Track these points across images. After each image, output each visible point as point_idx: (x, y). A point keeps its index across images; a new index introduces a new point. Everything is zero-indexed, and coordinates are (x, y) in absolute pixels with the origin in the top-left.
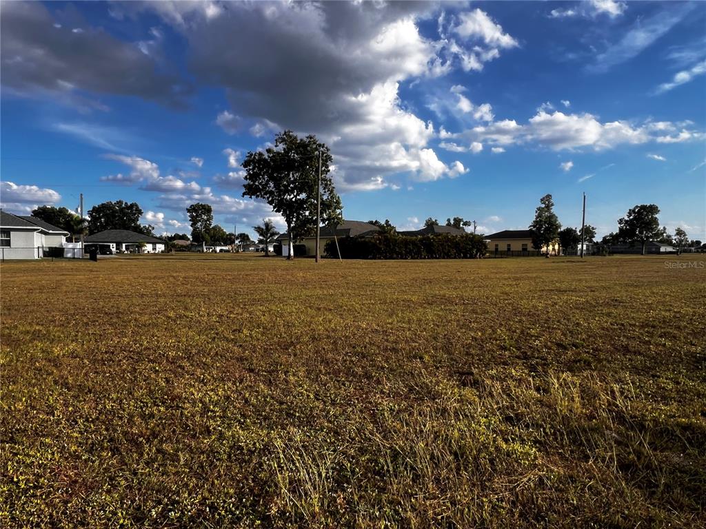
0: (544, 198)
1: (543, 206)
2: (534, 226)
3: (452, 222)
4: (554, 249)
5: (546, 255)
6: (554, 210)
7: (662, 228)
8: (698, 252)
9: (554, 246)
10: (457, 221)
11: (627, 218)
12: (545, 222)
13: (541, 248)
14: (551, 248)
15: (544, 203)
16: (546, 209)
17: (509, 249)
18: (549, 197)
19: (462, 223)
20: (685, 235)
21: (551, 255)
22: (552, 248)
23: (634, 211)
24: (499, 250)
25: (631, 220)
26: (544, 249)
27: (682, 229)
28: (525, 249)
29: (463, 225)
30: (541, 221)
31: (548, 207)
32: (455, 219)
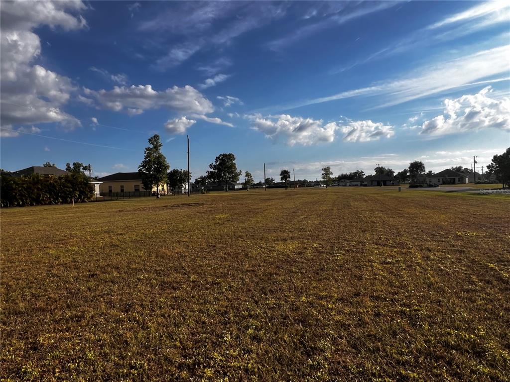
0: (152, 138)
1: (151, 146)
2: (144, 167)
3: (72, 166)
4: (163, 189)
5: (155, 194)
6: (162, 151)
7: (239, 171)
8: (251, 188)
9: (163, 186)
10: (77, 166)
11: (214, 164)
12: (155, 163)
13: (151, 188)
14: (160, 188)
15: (153, 144)
16: (155, 150)
17: (122, 191)
18: (156, 137)
19: (82, 168)
20: (251, 176)
21: (161, 195)
22: (162, 187)
23: (219, 158)
24: (113, 191)
25: (218, 165)
26: (155, 189)
27: (249, 172)
28: (137, 190)
29: (83, 169)
30: (150, 161)
31: (156, 147)
32: (74, 164)
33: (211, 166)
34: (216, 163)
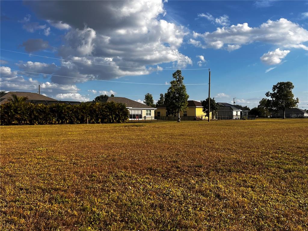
11: (272, 92)
23: (276, 87)
25: (276, 93)
33: (267, 94)
34: (274, 91)
